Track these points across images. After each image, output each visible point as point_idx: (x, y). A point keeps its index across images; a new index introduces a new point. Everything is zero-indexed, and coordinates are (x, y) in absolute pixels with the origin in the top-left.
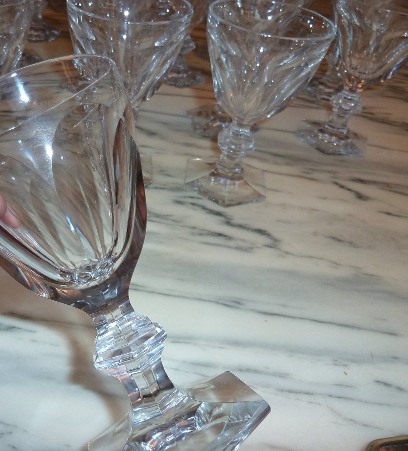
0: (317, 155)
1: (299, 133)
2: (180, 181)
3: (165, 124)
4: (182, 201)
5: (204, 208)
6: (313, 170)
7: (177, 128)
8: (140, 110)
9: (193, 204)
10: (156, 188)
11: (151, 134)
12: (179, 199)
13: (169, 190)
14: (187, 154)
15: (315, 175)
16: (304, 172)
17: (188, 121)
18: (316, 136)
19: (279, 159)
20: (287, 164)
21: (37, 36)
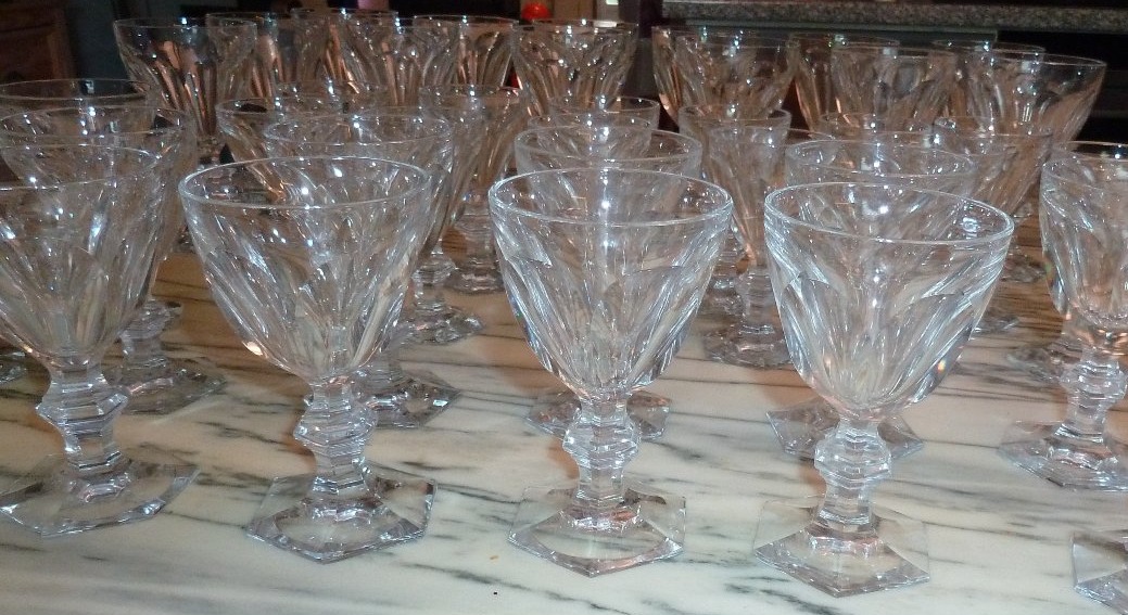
0: (1044, 490)
1: (1007, 448)
2: (742, 546)
3: (722, 437)
4: (747, 587)
5: (792, 600)
6: (1035, 519)
7: (748, 445)
8: (671, 412)
9: (769, 592)
10: (691, 561)
11: (692, 456)
12: (738, 583)
13: (718, 564)
14: (763, 494)
15: (1040, 529)
16: (1014, 524)
17: (770, 431)
18: (1044, 453)
19: (959, 500)
20: (980, 509)
21: (483, 284)
